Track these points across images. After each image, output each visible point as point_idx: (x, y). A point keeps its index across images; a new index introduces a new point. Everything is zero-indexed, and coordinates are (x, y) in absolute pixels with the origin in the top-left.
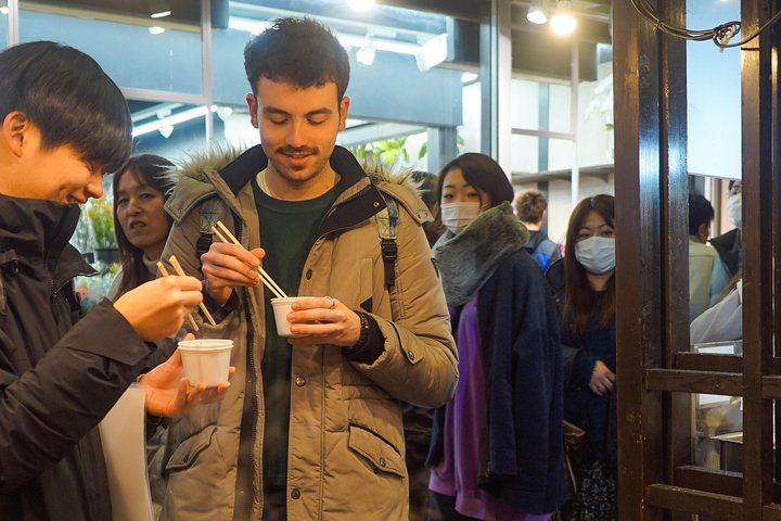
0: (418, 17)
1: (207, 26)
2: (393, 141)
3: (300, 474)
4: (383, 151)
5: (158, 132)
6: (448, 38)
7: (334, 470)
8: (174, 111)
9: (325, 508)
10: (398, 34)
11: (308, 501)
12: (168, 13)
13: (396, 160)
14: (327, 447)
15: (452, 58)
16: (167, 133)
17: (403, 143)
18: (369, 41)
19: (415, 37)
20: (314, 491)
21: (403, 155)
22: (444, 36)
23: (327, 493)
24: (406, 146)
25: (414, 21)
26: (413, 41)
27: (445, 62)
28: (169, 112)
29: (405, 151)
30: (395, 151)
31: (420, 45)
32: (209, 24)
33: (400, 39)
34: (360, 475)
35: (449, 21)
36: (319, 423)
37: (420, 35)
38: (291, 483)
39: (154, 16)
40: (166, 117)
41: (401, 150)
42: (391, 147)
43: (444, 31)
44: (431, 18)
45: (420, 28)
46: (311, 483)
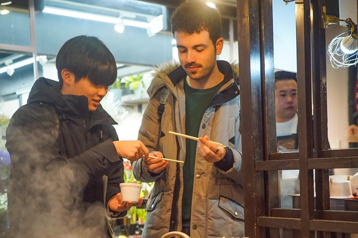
0: (147, 6)
1: (32, 10)
2: (135, 76)
3: (196, 218)
4: (130, 82)
5: (6, 73)
6: (163, 18)
7: (212, 217)
8: (15, 61)
9: (208, 234)
10: (137, 16)
11: (200, 231)
12: (10, 3)
13: (138, 88)
14: (209, 206)
15: (166, 28)
16: (11, 73)
17: (141, 78)
18: (121, 20)
19: (146, 18)
20: (203, 226)
21: (141, 85)
22: (161, 17)
23: (209, 227)
24: (143, 79)
25: (145, 8)
26: (145, 20)
27: (162, 31)
28: (11, 62)
29: (143, 82)
30: (137, 82)
31: (149, 22)
32: (33, 9)
33: (138, 19)
34: (224, 219)
35: (164, 8)
36: (205, 195)
37: (148, 17)
38: (192, 222)
39: (2, 4)
40: (10, 64)
41: (140, 82)
42: (135, 80)
43: (161, 14)
44: (154, 7)
45: (148, 12)
46: (201, 223)
